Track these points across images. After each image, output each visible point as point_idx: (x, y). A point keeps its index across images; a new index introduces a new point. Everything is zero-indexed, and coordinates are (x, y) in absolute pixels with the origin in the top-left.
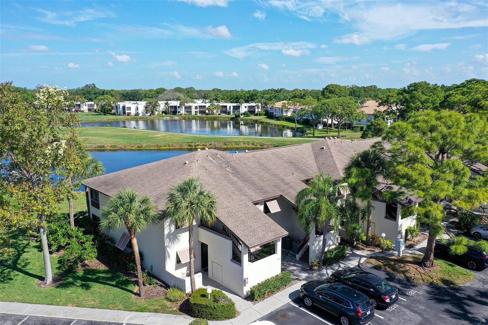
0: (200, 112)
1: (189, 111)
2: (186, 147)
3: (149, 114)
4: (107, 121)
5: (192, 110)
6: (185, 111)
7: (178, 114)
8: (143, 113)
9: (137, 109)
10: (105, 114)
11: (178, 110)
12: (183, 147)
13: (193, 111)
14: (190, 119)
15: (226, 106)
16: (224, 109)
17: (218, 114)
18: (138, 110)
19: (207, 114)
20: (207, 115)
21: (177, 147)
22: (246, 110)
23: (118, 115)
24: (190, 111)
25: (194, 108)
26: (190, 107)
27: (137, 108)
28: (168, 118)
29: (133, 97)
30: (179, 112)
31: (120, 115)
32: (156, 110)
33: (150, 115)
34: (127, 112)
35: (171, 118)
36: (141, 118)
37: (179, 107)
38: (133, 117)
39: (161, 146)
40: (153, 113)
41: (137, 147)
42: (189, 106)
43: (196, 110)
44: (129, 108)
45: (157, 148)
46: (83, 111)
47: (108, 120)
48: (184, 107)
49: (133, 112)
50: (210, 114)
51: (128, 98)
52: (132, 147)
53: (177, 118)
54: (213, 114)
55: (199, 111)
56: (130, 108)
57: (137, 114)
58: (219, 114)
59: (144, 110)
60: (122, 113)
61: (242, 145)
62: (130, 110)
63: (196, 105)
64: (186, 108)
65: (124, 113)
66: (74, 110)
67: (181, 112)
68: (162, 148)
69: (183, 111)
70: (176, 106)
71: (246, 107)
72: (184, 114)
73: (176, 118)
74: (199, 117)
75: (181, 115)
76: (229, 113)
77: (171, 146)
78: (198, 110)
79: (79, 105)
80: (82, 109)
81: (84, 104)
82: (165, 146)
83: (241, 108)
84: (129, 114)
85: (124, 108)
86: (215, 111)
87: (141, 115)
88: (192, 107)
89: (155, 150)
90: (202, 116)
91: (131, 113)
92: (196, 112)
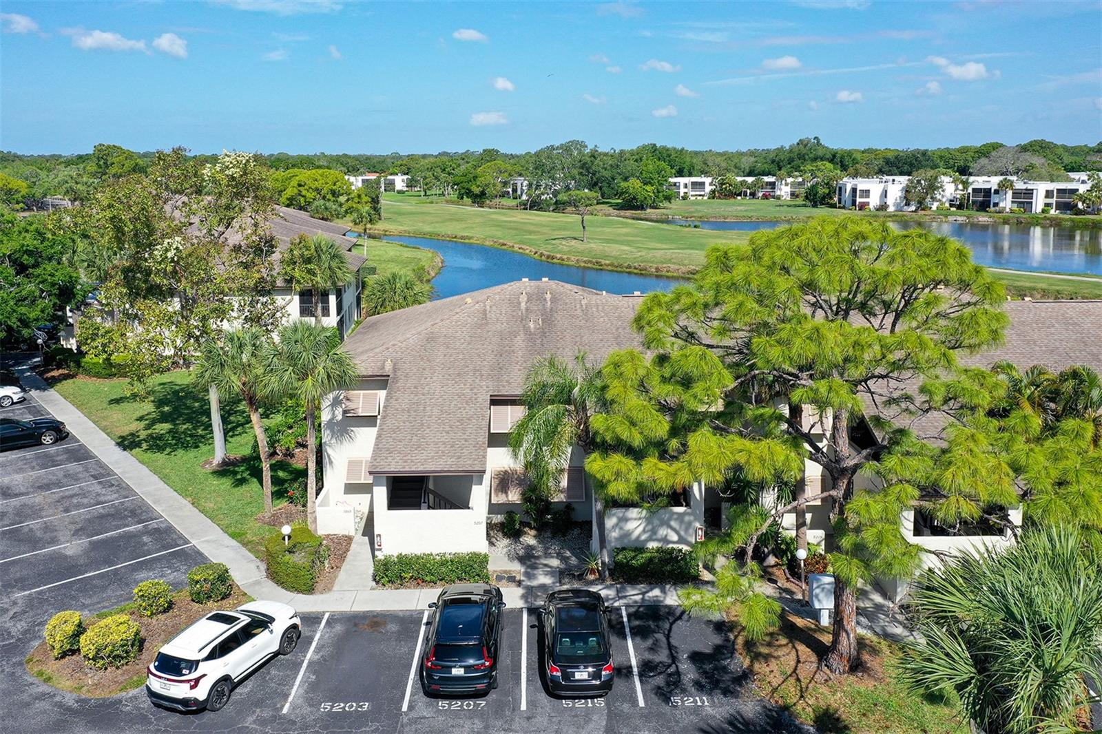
0: (1060, 206)
1: (1023, 203)
3: (913, 208)
5: (1034, 201)
6: (1013, 202)
7: (992, 209)
8: (897, 205)
9: (885, 194)
10: (815, 205)
11: (995, 199)
13: (1039, 203)
14: (1021, 223)
18: (886, 197)
19: (1079, 212)
20: (1076, 214)
23: (839, 208)
24: (1027, 203)
25: (1044, 193)
26: (1029, 193)
27: (886, 191)
28: (959, 218)
30: (996, 205)
31: (844, 208)
32: (934, 199)
33: (915, 211)
34: (859, 200)
35: (968, 218)
37: (997, 192)
38: (872, 214)
40: (921, 205)
42: (1026, 189)
43: (1049, 201)
44: (866, 193)
46: (779, 198)
48: (1010, 193)
49: (874, 201)
50: (1089, 213)
51: (898, 168)
53: (986, 219)
54: (1097, 211)
55: (1057, 202)
56: (868, 191)
57: (883, 207)
59: (900, 197)
60: (849, 203)
62: (868, 197)
63: (1050, 188)
64: (1016, 194)
65: (854, 203)
66: (760, 194)
67: (1002, 205)
69: (1007, 203)
70: (990, 189)
72: (1008, 210)
73: (983, 218)
75: (999, 212)
78: (1053, 201)
79: (773, 185)
80: (778, 193)
81: (784, 182)
84: (863, 207)
85: (854, 190)
87: (891, 209)
88: (1035, 192)
90: (1061, 216)
91: (868, 204)
92: (1047, 205)
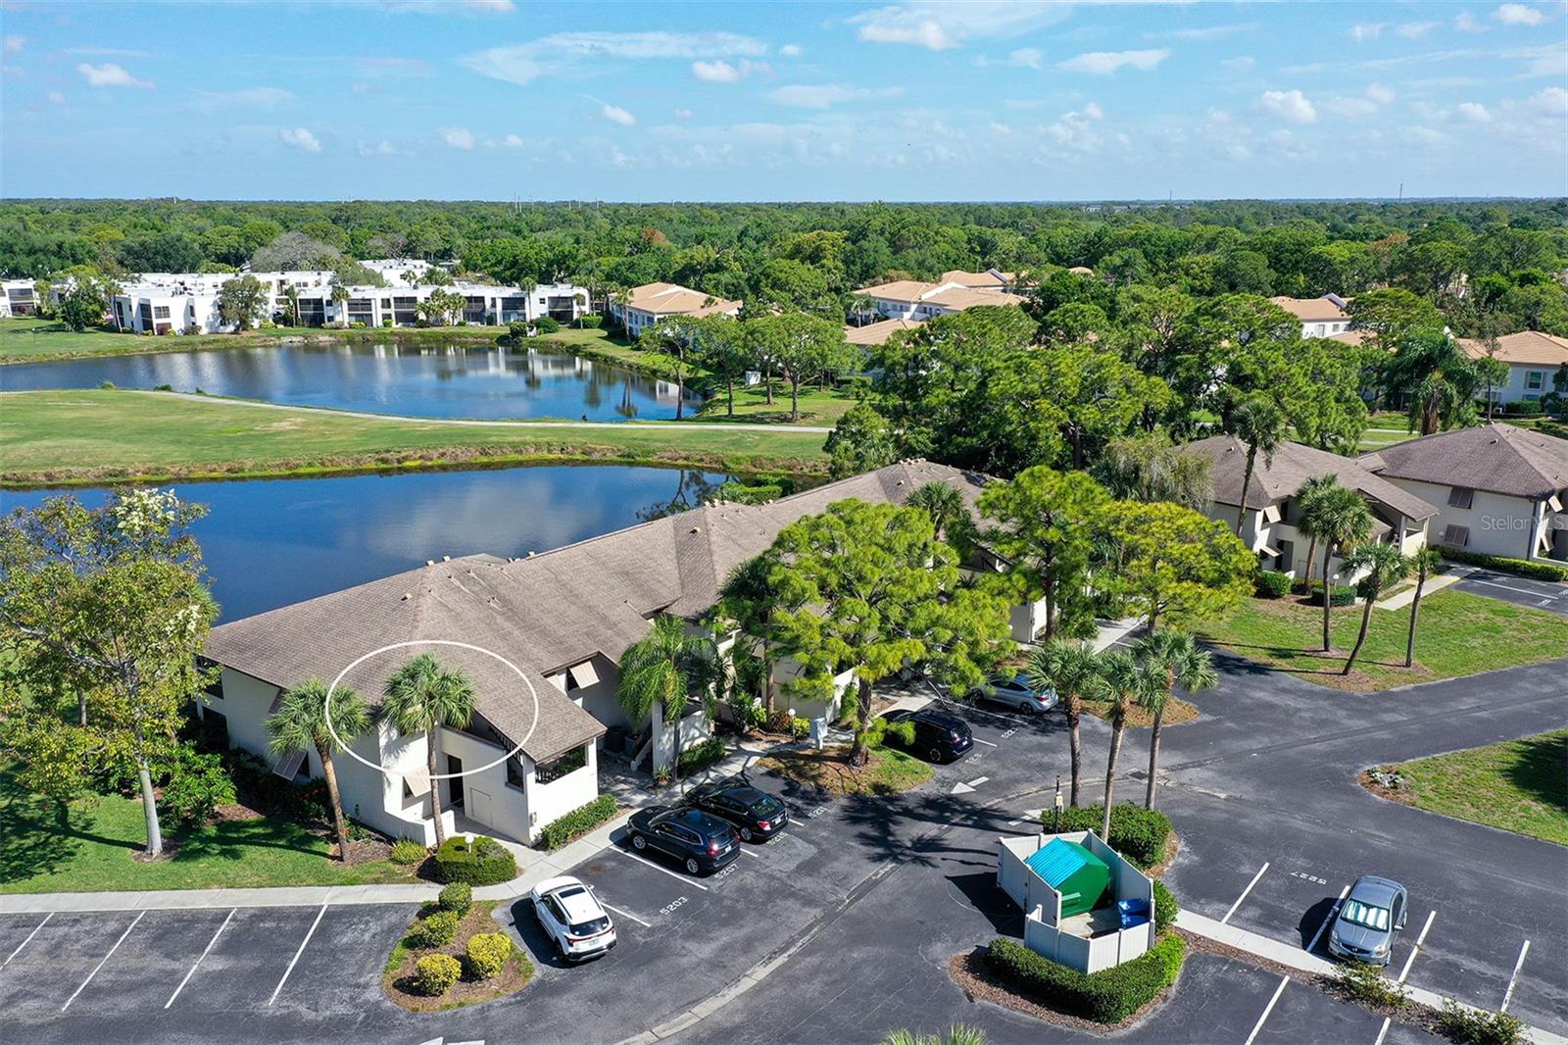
0: (400, 317)
1: (362, 315)
2: (373, 466)
3: (231, 328)
4: (93, 355)
5: (373, 312)
6: (350, 316)
7: (327, 324)
8: (210, 325)
9: (191, 311)
10: (79, 329)
11: (328, 311)
12: (364, 467)
13: (378, 313)
14: (368, 340)
15: (481, 299)
16: (475, 308)
17: (456, 323)
18: (193, 315)
19: (423, 324)
20: (421, 328)
21: (345, 466)
22: (545, 309)
23: (124, 332)
24: (367, 316)
25: (379, 303)
26: (366, 303)
27: (192, 308)
28: (294, 339)
29: (166, 256)
30: (331, 319)
31: (131, 332)
32: (256, 315)
33: (236, 332)
34: (156, 321)
35: (306, 338)
36: (207, 345)
37: (329, 303)
38: (178, 341)
39: (297, 466)
40: (244, 325)
41: (228, 470)
42: (363, 299)
43: (387, 311)
44: (164, 311)
45: (288, 472)
47: (96, 352)
48: (345, 304)
49: (177, 322)
50: (433, 325)
51: (148, 260)
52: (211, 471)
53: (327, 338)
54: (441, 322)
55: (396, 313)
56: (166, 309)
57: (192, 329)
58: (460, 324)
59: (213, 315)
60: (138, 326)
61: (532, 455)
62: (168, 316)
63: (386, 296)
64: (353, 305)
65: (148, 325)
67: (338, 318)
68: (301, 471)
69: (343, 316)
70: (321, 300)
71: (542, 301)
72: (346, 325)
73: (323, 338)
74: (396, 334)
75: (337, 328)
76: (491, 321)
77: (327, 463)
78: (392, 311)
82: (310, 465)
83: (527, 304)
84: (163, 330)
85: (145, 308)
86: (447, 315)
87: (204, 331)
88: (373, 302)
89: (281, 477)
90: (407, 330)
91: (169, 325)
92: (387, 316)
